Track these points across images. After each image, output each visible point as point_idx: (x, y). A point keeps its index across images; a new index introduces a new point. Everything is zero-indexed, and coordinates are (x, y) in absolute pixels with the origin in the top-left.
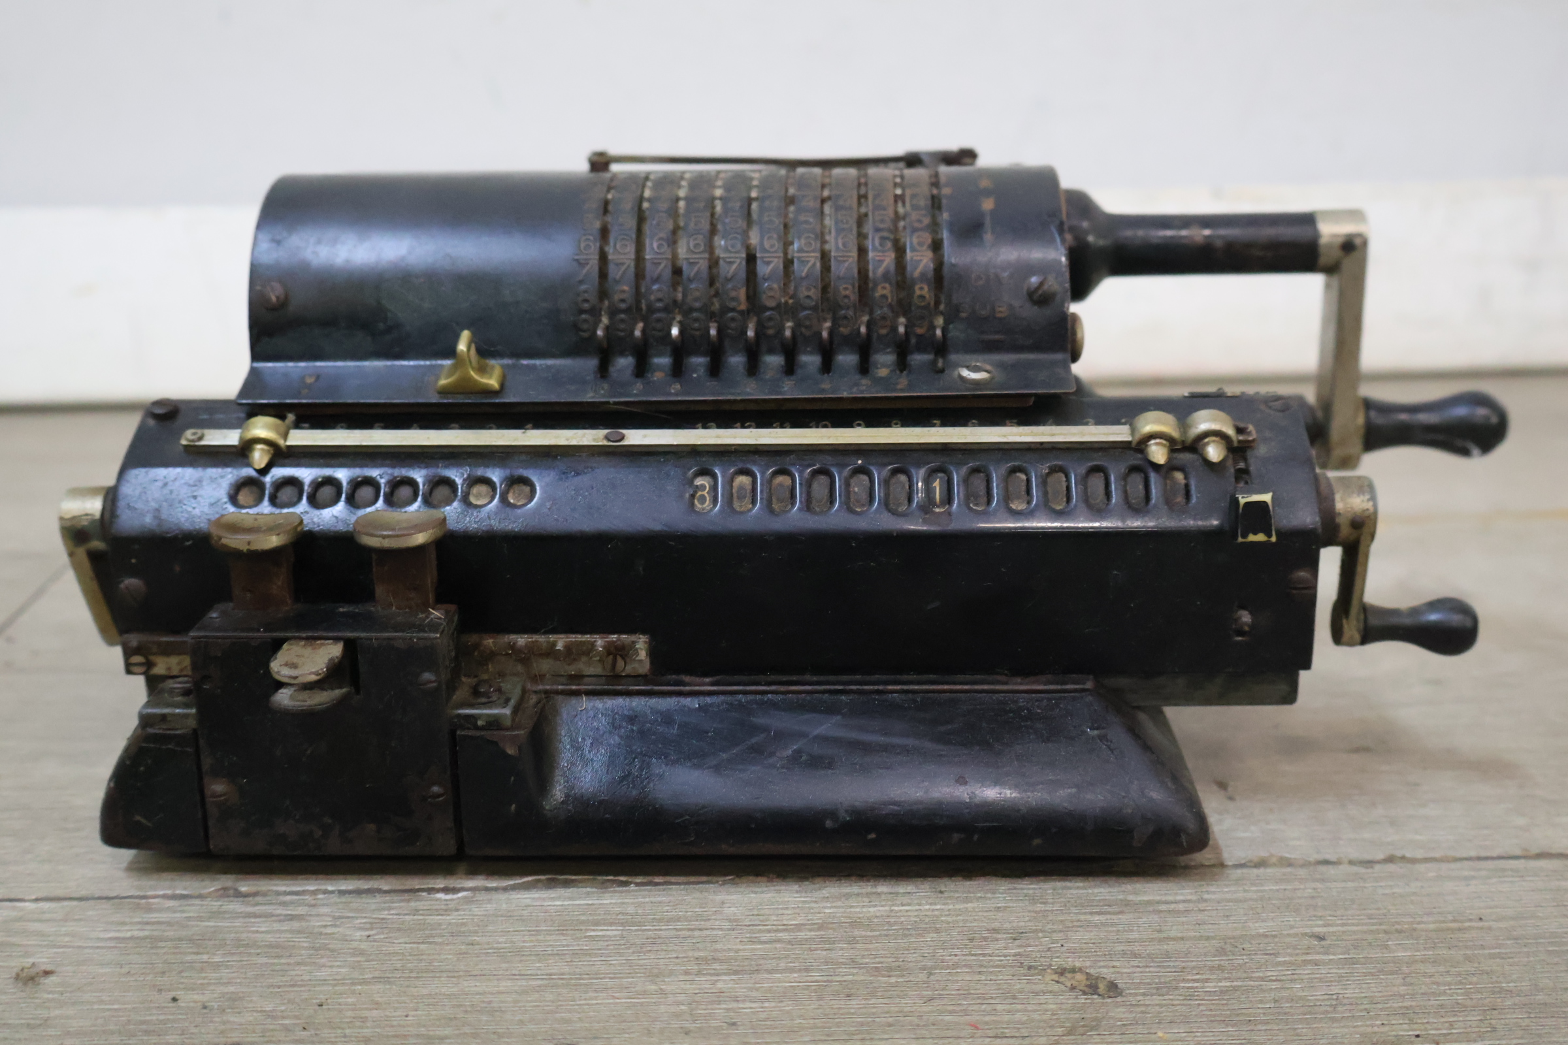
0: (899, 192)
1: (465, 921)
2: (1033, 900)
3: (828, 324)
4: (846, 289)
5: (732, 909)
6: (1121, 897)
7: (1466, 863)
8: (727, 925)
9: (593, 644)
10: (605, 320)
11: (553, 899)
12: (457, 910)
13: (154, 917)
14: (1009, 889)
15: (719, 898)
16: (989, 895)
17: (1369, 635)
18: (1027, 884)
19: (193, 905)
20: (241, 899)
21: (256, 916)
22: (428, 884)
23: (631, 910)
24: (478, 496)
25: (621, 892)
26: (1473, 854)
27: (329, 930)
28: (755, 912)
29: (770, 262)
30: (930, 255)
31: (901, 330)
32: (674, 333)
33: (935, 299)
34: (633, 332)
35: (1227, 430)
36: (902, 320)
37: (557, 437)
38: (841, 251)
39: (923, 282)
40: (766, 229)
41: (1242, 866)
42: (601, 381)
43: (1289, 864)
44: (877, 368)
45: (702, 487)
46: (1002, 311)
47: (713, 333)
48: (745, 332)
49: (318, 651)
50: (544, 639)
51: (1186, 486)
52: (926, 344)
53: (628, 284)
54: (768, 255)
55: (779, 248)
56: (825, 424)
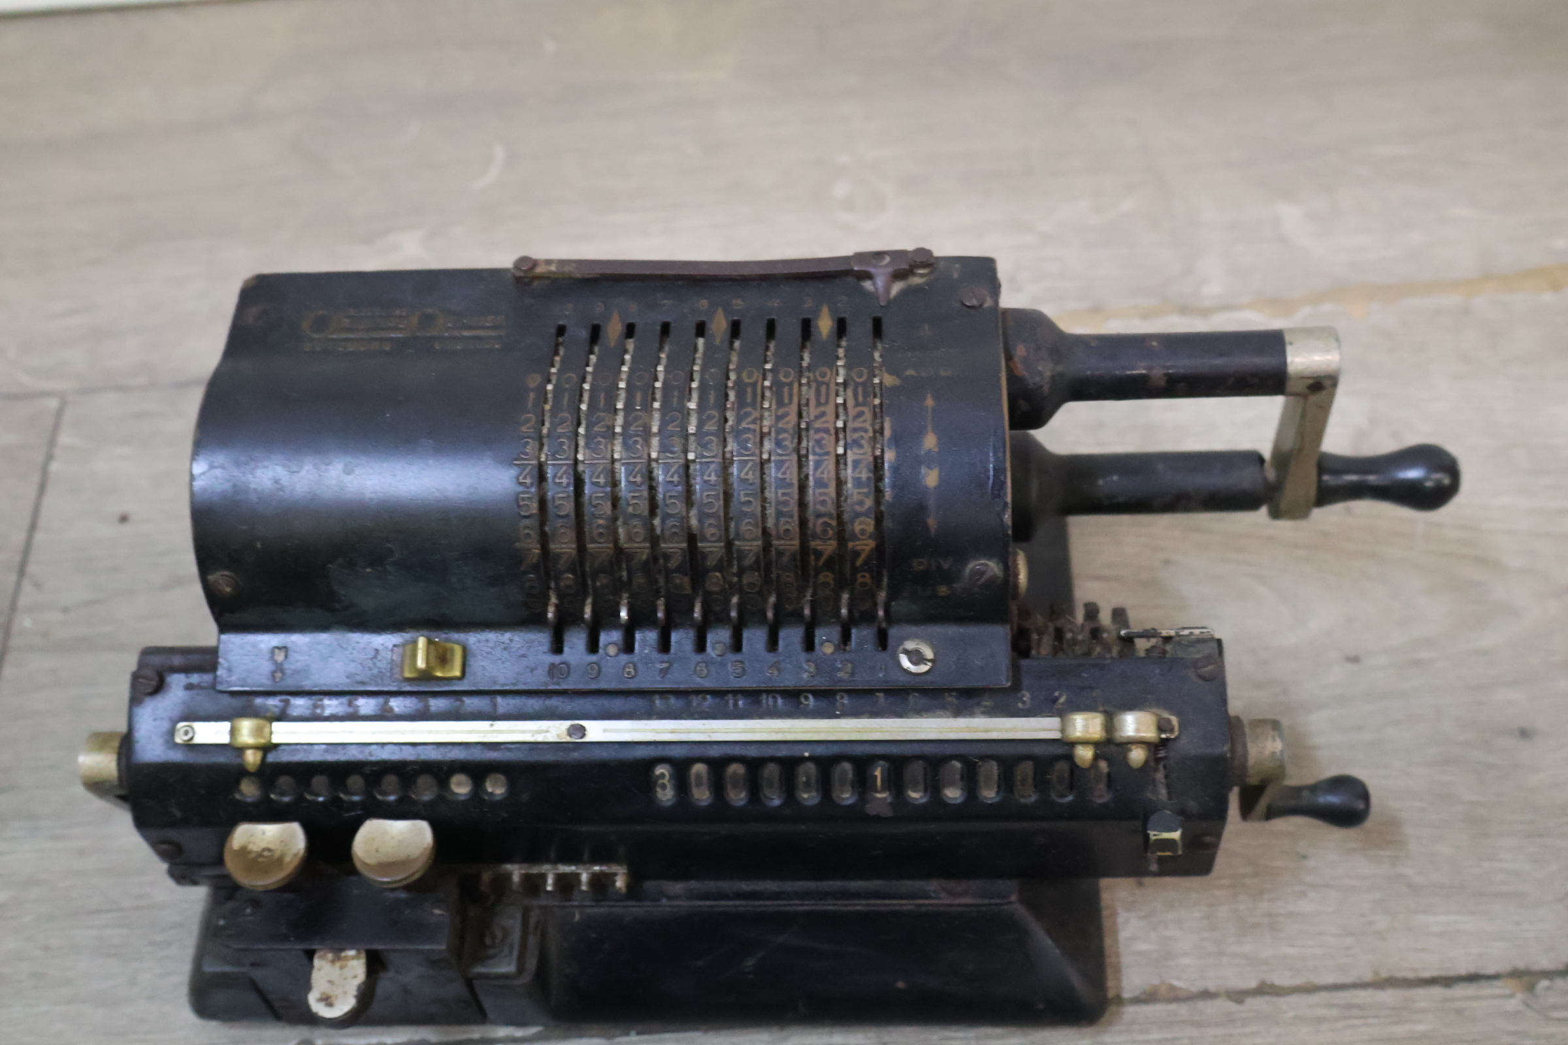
0: (840, 451)
3: (772, 599)
4: (788, 577)
7: (1324, 994)
9: (577, 876)
10: (554, 600)
17: (1271, 814)
22: (466, 1033)
24: (459, 784)
29: (711, 552)
30: (872, 544)
31: (844, 611)
32: (624, 614)
33: (878, 579)
34: (582, 612)
35: (1150, 734)
36: (845, 597)
37: (523, 732)
38: (783, 539)
39: (865, 571)
40: (707, 511)
41: (1136, 1001)
42: (557, 659)
43: (1176, 997)
44: (822, 644)
45: (663, 775)
46: (943, 590)
47: (660, 615)
48: (692, 610)
49: (346, 971)
50: (535, 870)
51: (1109, 775)
52: (868, 618)
53: (572, 570)
54: (709, 544)
55: (721, 536)
56: (774, 698)
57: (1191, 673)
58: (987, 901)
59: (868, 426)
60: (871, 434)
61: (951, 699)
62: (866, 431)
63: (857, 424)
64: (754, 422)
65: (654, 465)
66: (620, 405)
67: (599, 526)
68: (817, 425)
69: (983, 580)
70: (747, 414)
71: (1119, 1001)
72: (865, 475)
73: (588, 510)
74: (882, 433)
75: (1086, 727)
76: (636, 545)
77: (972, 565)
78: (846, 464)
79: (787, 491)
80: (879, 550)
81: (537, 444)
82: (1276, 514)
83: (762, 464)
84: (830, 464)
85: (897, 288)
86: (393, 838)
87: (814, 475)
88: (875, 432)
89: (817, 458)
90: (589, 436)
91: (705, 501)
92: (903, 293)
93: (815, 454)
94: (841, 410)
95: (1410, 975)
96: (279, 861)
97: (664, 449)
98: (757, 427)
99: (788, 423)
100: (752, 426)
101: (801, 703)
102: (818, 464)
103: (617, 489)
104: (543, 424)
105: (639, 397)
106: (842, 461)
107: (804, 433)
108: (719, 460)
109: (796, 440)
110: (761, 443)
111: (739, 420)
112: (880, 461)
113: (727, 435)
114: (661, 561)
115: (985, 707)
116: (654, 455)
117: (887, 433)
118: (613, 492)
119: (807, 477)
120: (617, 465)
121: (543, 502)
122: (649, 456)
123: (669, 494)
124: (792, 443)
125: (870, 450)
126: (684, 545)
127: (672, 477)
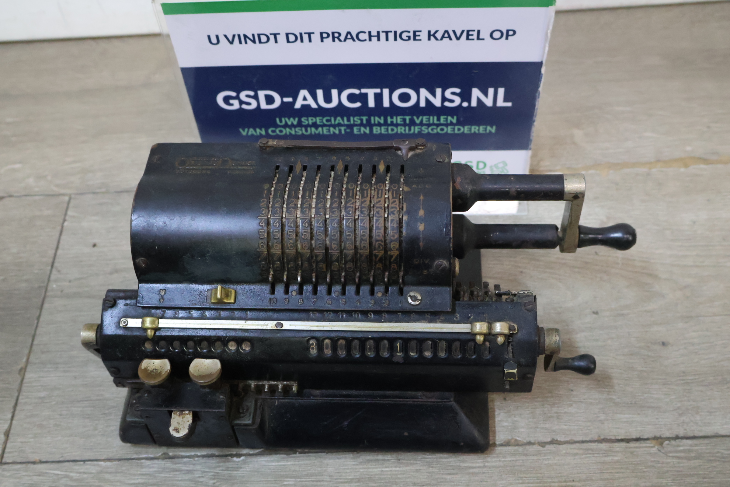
0: (386, 216)
1: (244, 474)
2: (429, 465)
3: (358, 274)
4: (364, 265)
5: (331, 469)
6: (458, 464)
7: (578, 444)
8: (328, 478)
9: (277, 386)
10: (272, 272)
11: (272, 461)
12: (241, 468)
13: (145, 470)
14: (422, 458)
15: (326, 461)
16: (415, 462)
17: (556, 369)
18: (428, 455)
19: (155, 464)
20: (170, 460)
21: (177, 471)
22: (230, 451)
23: (297, 468)
24: (232, 346)
25: (294, 457)
26: (580, 439)
27: (201, 480)
28: (338, 471)
29: (334, 254)
30: (398, 252)
31: (386, 279)
32: (299, 279)
33: (399, 267)
34: (283, 277)
35: (506, 331)
36: (387, 274)
37: (258, 325)
38: (362, 250)
39: (395, 263)
40: (333, 238)
41: (501, 445)
42: (272, 296)
43: (517, 444)
44: (377, 292)
45: (313, 344)
46: (425, 272)
47: (314, 279)
48: (326, 278)
49: (184, 419)
50: (260, 383)
51: (489, 347)
52: (396, 283)
53: (279, 260)
54: (334, 251)
55: (338, 248)
56: (358, 314)
57: (523, 308)
58: (441, 400)
59: (397, 206)
60: (398, 209)
61: (428, 316)
62: (396, 208)
63: (393, 205)
64: (352, 204)
65: (313, 219)
66: (300, 196)
67: (291, 243)
68: (377, 206)
69: (441, 268)
70: (350, 201)
71: (494, 445)
72: (395, 225)
73: (286, 237)
74: (403, 210)
75: (481, 327)
76: (305, 251)
77: (437, 262)
78: (388, 221)
79: (364, 231)
80: (400, 255)
81: (267, 210)
82: (562, 250)
83: (355, 220)
84: (382, 220)
85: (410, 154)
86: (205, 366)
87: (375, 224)
88: (400, 209)
89: (377, 218)
90: (287, 208)
91: (332, 234)
92: (413, 156)
93: (376, 217)
94: (387, 200)
95: (613, 438)
96: (160, 374)
97: (317, 213)
98: (354, 206)
99: (366, 204)
100: (352, 205)
101: (369, 316)
102: (377, 221)
103: (298, 229)
104: (270, 203)
105: (307, 194)
106: (387, 220)
107: (372, 209)
108: (338, 218)
109: (369, 211)
110: (355, 212)
111: (346, 203)
112: (401, 220)
113: (342, 209)
114: (314, 258)
115: (441, 319)
116: (313, 216)
117: (405, 209)
118: (296, 230)
119: (373, 226)
120: (298, 219)
121: (268, 233)
122: (311, 216)
123: (318, 231)
124: (367, 212)
125: (397, 216)
126: (324, 251)
127: (320, 224)
